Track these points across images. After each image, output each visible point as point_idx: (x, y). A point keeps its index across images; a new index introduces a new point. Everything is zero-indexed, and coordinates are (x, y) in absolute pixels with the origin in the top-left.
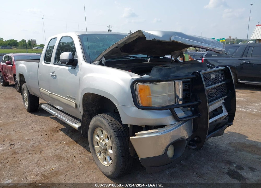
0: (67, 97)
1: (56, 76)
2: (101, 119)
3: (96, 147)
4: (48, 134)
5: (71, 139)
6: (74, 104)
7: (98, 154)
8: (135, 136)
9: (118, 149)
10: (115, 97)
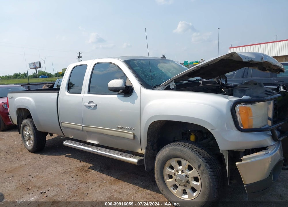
0: (118, 128)
1: (96, 106)
2: (180, 148)
3: (167, 180)
4: (79, 175)
5: (110, 177)
6: (132, 136)
7: (172, 189)
8: (241, 161)
9: (211, 178)
10: (209, 121)
